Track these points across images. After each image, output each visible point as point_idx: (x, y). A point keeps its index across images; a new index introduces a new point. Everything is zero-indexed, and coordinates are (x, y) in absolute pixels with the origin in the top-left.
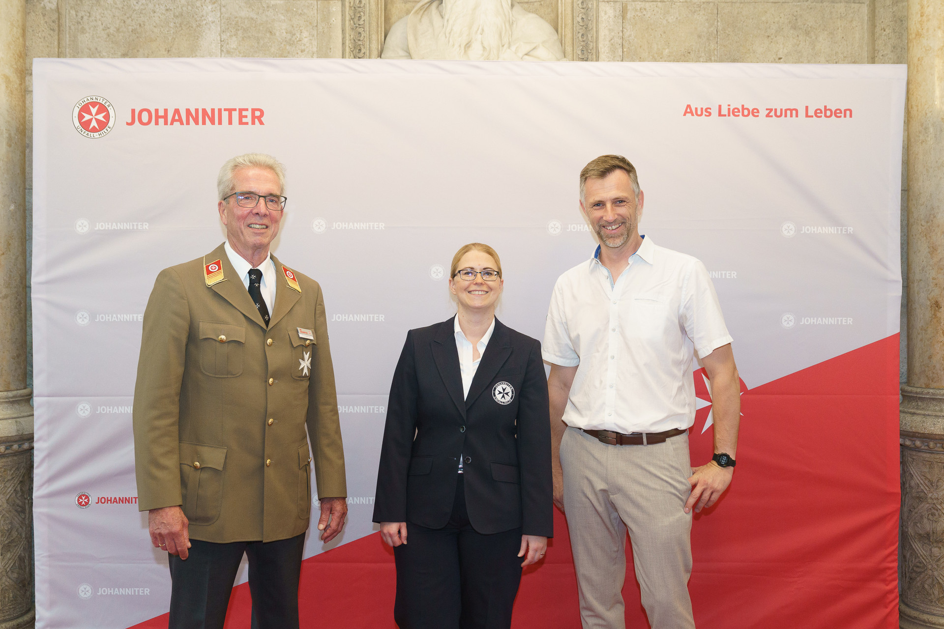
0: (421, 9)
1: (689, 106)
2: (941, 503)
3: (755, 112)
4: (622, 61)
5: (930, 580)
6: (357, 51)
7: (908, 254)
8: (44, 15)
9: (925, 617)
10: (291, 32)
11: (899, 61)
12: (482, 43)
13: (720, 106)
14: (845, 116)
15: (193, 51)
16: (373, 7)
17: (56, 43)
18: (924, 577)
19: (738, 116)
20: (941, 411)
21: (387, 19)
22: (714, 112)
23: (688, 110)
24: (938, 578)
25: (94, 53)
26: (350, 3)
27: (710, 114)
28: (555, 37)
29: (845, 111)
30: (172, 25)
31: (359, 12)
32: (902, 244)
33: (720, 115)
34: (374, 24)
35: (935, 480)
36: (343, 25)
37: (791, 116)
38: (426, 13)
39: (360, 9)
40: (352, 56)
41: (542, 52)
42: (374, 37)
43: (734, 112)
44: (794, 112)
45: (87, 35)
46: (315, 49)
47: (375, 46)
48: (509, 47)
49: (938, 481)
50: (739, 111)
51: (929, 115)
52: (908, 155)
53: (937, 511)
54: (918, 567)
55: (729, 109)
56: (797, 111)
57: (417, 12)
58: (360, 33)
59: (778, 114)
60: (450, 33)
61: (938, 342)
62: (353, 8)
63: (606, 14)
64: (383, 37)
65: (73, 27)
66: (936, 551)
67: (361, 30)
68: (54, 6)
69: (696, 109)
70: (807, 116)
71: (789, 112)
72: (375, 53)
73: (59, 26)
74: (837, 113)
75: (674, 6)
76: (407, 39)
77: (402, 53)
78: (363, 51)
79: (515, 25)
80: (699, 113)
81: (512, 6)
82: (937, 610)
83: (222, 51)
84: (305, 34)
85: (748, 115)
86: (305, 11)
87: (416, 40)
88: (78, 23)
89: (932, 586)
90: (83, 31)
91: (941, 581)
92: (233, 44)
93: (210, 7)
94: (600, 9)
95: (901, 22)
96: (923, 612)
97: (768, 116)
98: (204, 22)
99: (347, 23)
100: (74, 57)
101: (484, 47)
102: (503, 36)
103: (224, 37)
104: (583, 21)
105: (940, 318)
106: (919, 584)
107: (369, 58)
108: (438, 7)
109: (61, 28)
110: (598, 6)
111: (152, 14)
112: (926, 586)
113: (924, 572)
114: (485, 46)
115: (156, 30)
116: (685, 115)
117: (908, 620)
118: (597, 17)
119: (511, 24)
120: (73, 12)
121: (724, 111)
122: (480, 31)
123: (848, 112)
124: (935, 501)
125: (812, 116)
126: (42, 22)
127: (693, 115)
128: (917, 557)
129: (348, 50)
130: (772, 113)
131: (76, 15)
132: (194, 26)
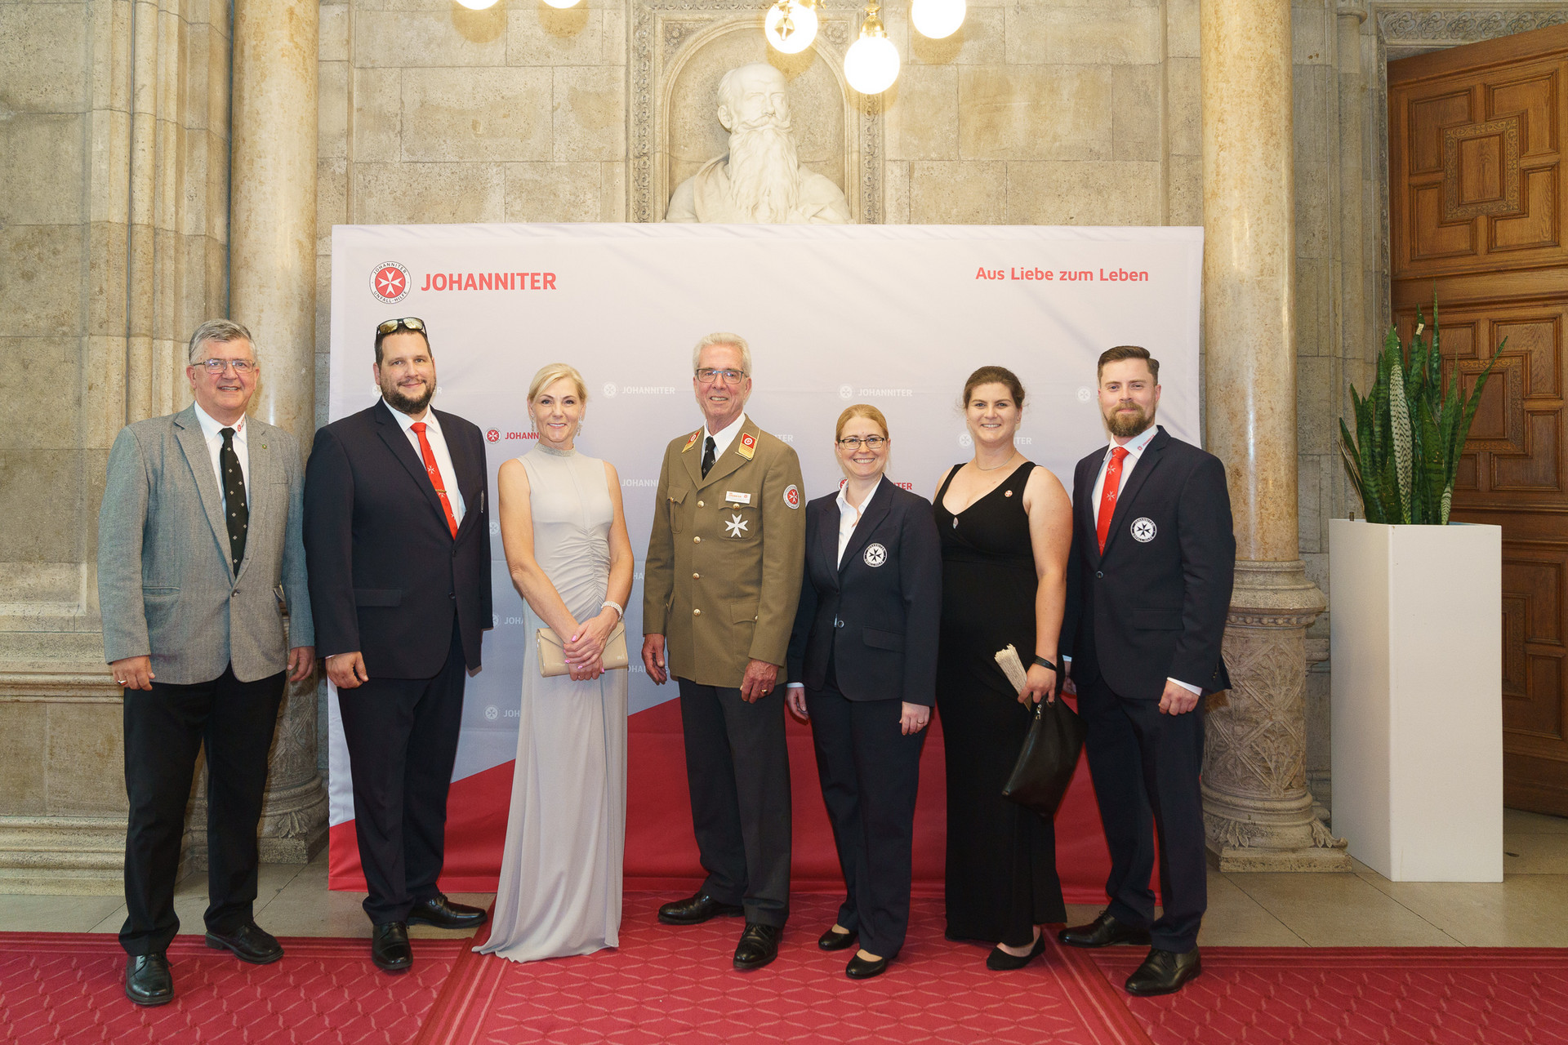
0: (706, 170)
1: (981, 269)
2: (1244, 679)
3: (1048, 275)
4: (909, 223)
5: (1233, 760)
6: (642, 215)
7: (1206, 420)
8: (334, 180)
9: (1228, 799)
10: (574, 194)
11: (1194, 222)
12: (769, 205)
13: (1013, 269)
14: (1141, 280)
15: (475, 216)
16: (658, 168)
17: (345, 208)
18: (1226, 757)
19: (1032, 279)
20: (1243, 583)
21: (671, 180)
22: (1007, 275)
23: (981, 273)
24: (1241, 758)
25: (380, 219)
26: (634, 164)
27: (1003, 277)
28: (842, 197)
29: (1141, 274)
30: (457, 188)
31: (644, 174)
32: (1200, 410)
33: (1013, 278)
34: (659, 186)
35: (1237, 654)
36: (627, 185)
37: (1086, 279)
38: (711, 174)
39: (645, 171)
40: (636, 218)
41: (829, 213)
42: (659, 199)
43: (1027, 275)
44: (1089, 275)
45: (374, 199)
46: (599, 211)
47: (660, 208)
48: (797, 208)
49: (1240, 656)
50: (1032, 275)
51: (1227, 276)
52: (1205, 318)
53: (1239, 687)
54: (1220, 746)
55: (1022, 272)
56: (1091, 273)
57: (703, 174)
58: (644, 195)
59: (1073, 277)
60: (737, 195)
61: (1239, 511)
62: (637, 170)
63: (892, 173)
64: (668, 201)
65: (360, 191)
66: (1238, 729)
67: (645, 192)
68: (343, 171)
69: (989, 271)
70: (1102, 279)
71: (1083, 275)
72: (660, 215)
73: (348, 191)
74: (1132, 276)
75: (962, 165)
76: (693, 200)
77: (688, 215)
78: (647, 213)
79: (801, 187)
80: (992, 276)
81: (799, 167)
82: (1240, 792)
83: (506, 213)
84: (589, 196)
85: (1042, 278)
86: (589, 172)
87: (703, 202)
88: (366, 187)
89: (1235, 766)
90: (370, 195)
91: (1244, 761)
92: (517, 206)
93: (495, 170)
94: (887, 169)
95: (1196, 181)
96: (1226, 794)
97: (1062, 279)
98: (489, 185)
99: (631, 184)
100: (362, 222)
101: (771, 209)
102: (790, 197)
103: (508, 199)
104: (870, 181)
105: (1241, 487)
106: (1221, 764)
107: (654, 222)
108: (723, 168)
109: (350, 193)
110: (884, 165)
111: (438, 178)
112: (1229, 766)
113: (1226, 751)
114: (772, 207)
115: (441, 193)
116: (977, 278)
117: (1210, 803)
118: (884, 177)
119: (798, 186)
120: (361, 177)
121: (1018, 274)
122: (767, 192)
123: (1144, 275)
124: (1237, 678)
125: (1107, 280)
126: (332, 187)
127: (985, 278)
128: (1218, 736)
129: (631, 211)
130: (1067, 276)
131: (364, 180)
132: (479, 189)
